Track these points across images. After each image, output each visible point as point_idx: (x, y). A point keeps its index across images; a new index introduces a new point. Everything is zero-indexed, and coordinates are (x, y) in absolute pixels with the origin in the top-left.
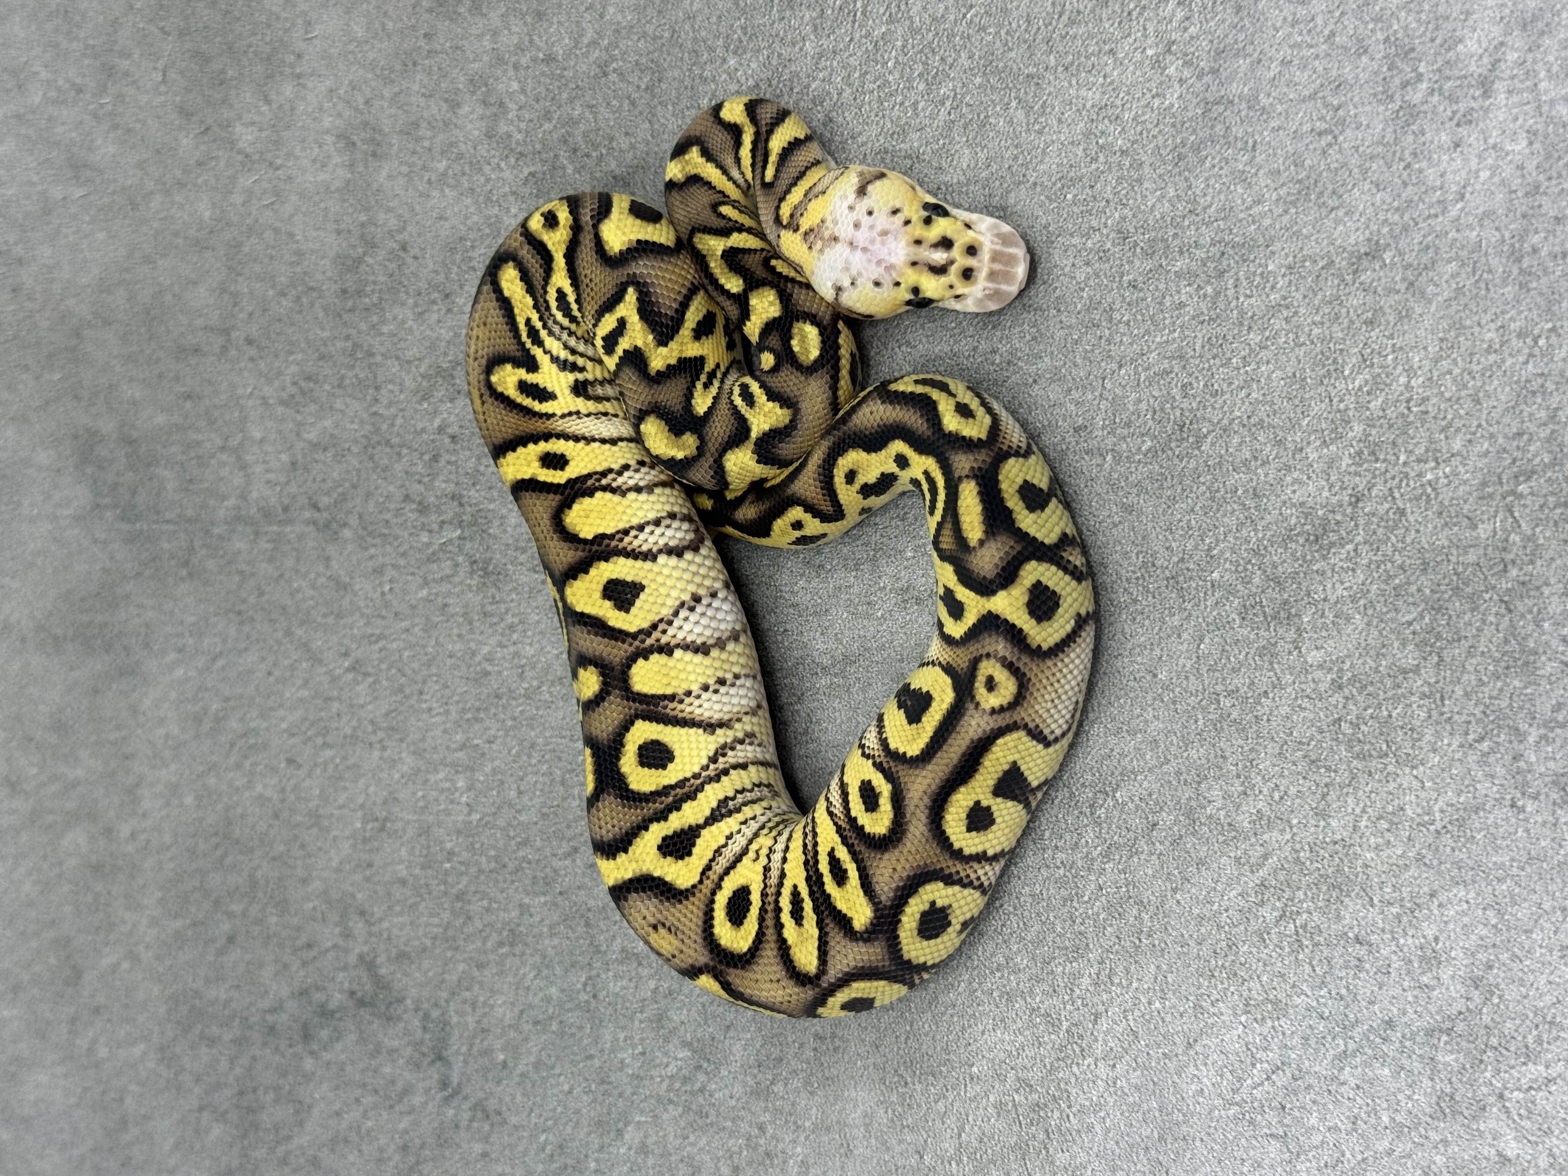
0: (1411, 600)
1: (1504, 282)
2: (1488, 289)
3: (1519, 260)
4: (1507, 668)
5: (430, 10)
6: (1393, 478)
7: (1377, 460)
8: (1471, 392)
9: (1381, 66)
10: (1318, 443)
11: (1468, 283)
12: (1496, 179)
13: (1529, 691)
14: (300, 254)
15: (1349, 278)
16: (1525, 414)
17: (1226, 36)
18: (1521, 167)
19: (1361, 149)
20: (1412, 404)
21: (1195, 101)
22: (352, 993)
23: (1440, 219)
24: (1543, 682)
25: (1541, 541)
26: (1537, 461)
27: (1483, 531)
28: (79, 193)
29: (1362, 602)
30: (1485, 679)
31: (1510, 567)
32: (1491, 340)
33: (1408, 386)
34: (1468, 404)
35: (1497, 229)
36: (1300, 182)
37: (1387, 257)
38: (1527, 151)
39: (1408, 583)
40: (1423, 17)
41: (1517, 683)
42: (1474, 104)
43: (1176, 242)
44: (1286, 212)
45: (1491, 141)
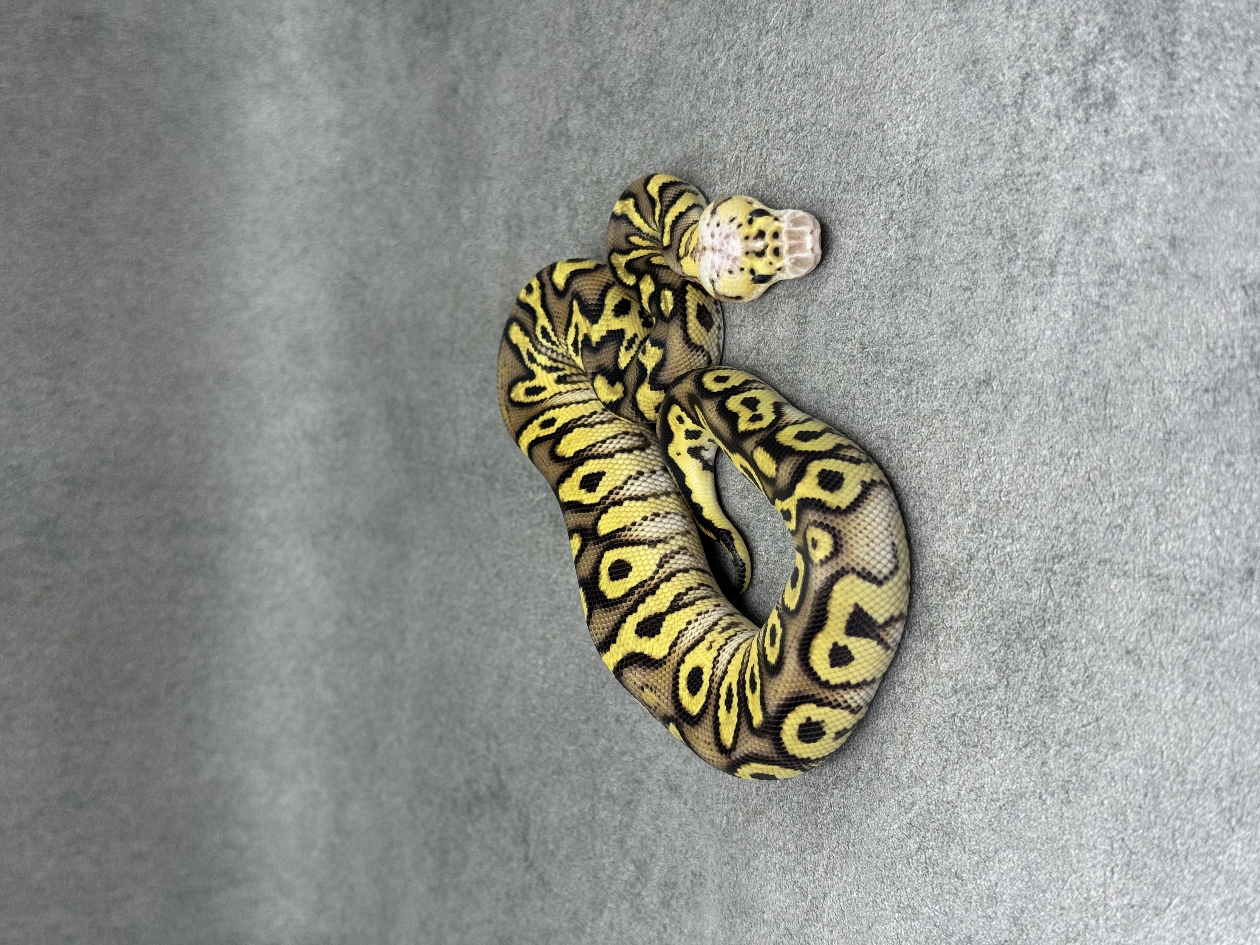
0: (995, 637)
1: (1055, 416)
2: (1045, 418)
3: (1062, 399)
4: (1042, 697)
5: (547, 142)
6: (990, 546)
7: (982, 532)
8: (1033, 492)
9: (998, 245)
10: (953, 514)
11: (1036, 411)
12: (1054, 338)
13: (1052, 716)
14: (485, 297)
15: (974, 397)
16: (1060, 513)
17: (921, 211)
18: (1067, 331)
19: (985, 304)
20: (1002, 494)
21: (903, 256)
22: (489, 788)
23: (1023, 362)
24: (1061, 711)
25: (1064, 608)
26: (1065, 549)
27: (1034, 594)
28: (393, 242)
29: (970, 633)
30: (1031, 703)
31: (1047, 624)
32: (1045, 456)
33: (1000, 481)
34: (1031, 501)
35: (1053, 375)
36: (952, 323)
37: (995, 384)
38: (1071, 320)
39: (994, 624)
40: (1022, 211)
41: (1046, 709)
42: (1046, 281)
43: (889, 356)
44: (944, 343)
45: (1053, 309)
